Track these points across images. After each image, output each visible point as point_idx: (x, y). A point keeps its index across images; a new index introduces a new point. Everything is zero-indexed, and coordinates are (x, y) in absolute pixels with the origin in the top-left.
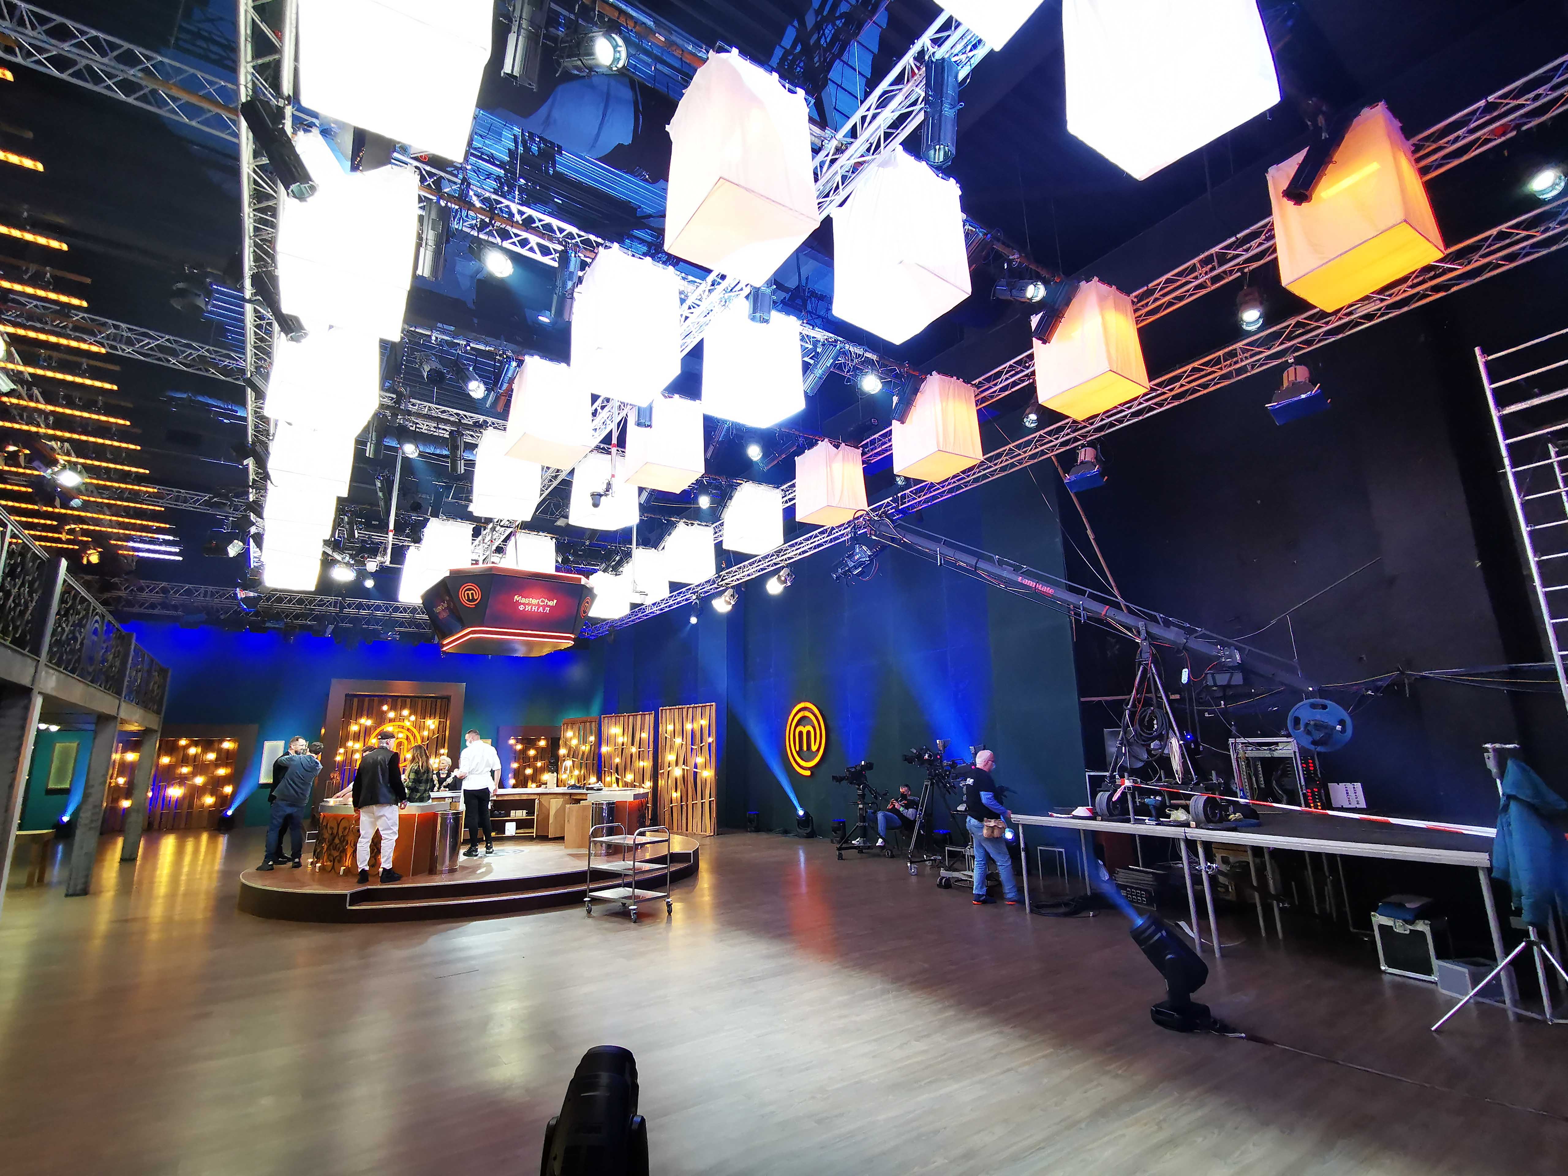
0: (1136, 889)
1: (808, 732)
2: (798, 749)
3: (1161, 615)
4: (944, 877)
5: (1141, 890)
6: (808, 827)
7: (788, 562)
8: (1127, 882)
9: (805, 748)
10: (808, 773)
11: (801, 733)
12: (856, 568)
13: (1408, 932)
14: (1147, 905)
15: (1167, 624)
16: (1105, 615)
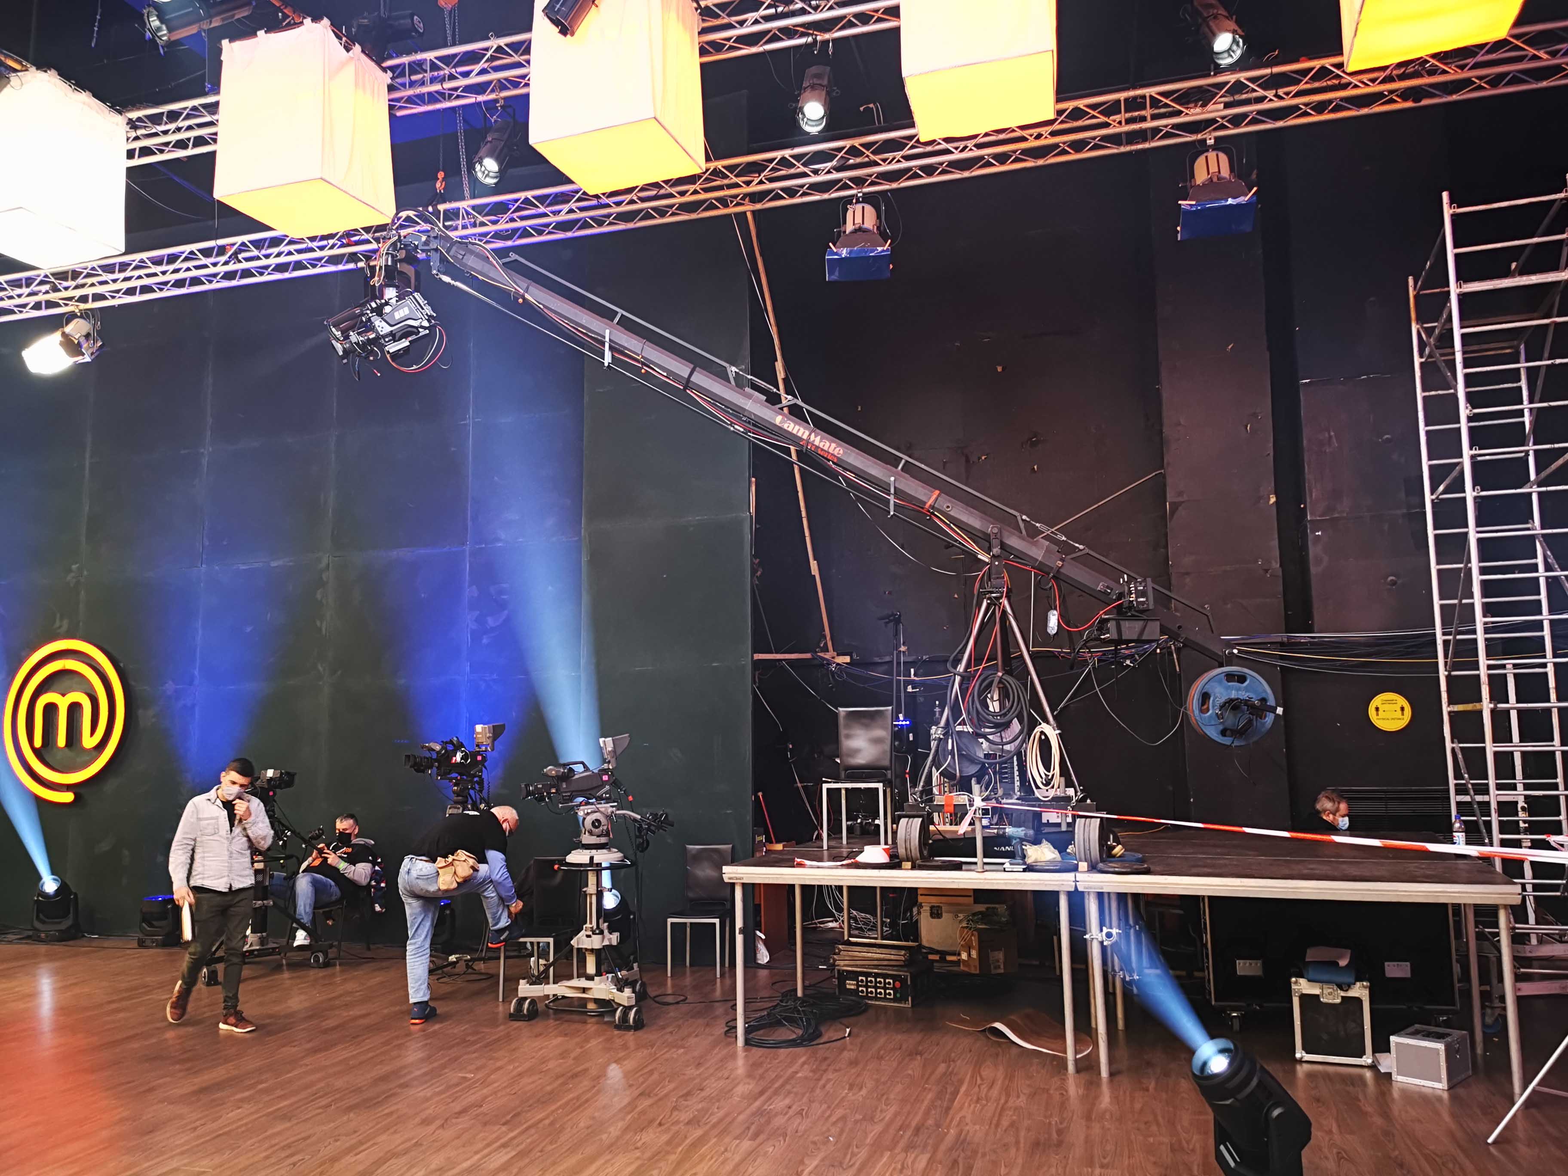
0: (877, 975)
1: (74, 709)
2: (38, 743)
3: (1024, 517)
4: (525, 999)
5: (885, 976)
6: (65, 916)
7: (91, 305)
8: (857, 966)
9: (61, 741)
10: (68, 797)
11: (51, 710)
12: (394, 337)
13: (1338, 1001)
14: (895, 1000)
15: (1033, 533)
16: (933, 507)
